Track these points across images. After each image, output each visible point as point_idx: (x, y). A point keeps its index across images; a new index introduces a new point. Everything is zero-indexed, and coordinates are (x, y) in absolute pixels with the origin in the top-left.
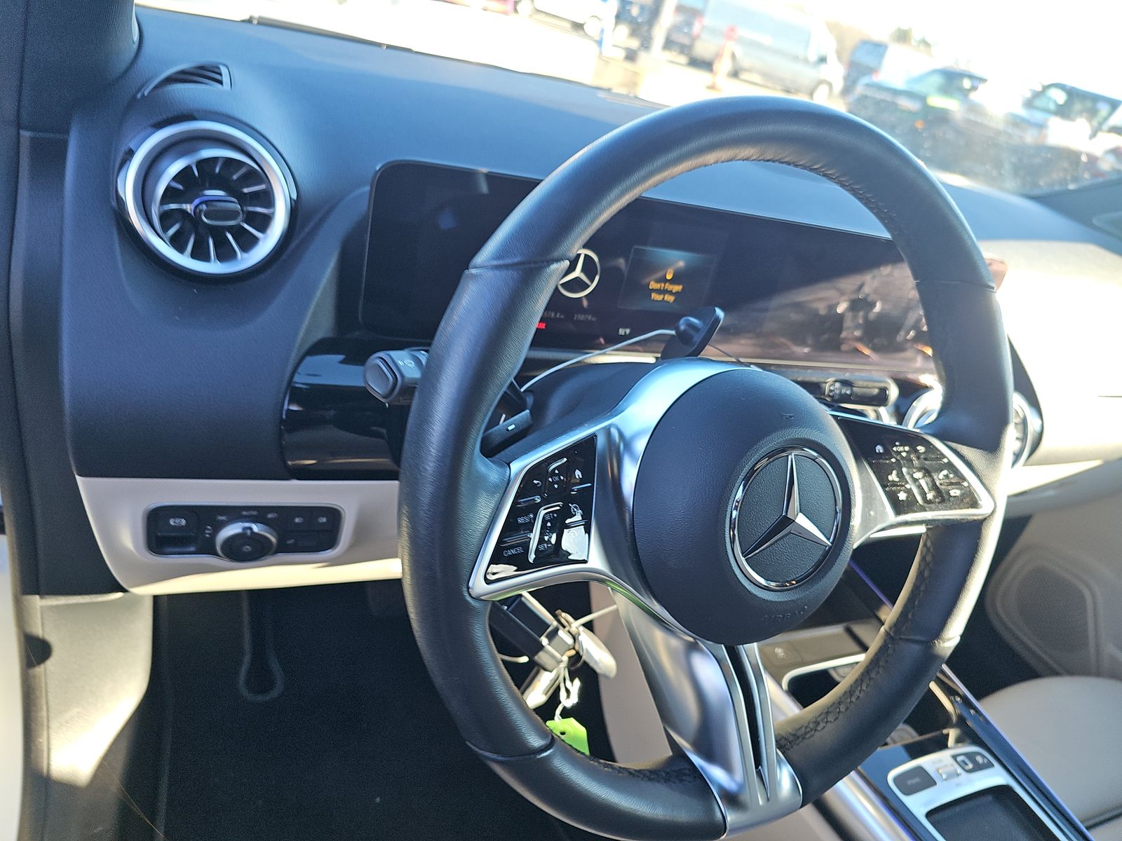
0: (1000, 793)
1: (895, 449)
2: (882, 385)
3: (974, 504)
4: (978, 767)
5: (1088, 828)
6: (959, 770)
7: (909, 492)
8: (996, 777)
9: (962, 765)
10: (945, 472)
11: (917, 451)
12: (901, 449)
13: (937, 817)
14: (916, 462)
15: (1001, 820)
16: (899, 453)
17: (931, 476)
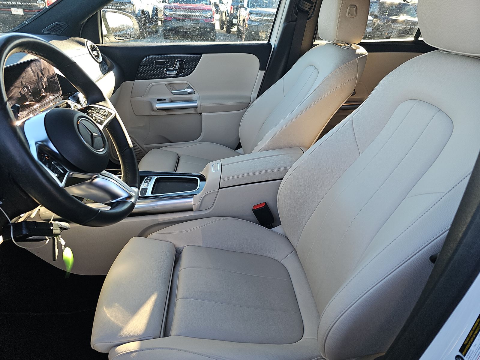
0: (157, 180)
1: (88, 112)
2: (65, 102)
3: (111, 114)
4: (150, 180)
5: (176, 172)
6: (148, 183)
7: (99, 119)
8: (154, 179)
9: (147, 182)
10: (101, 111)
11: (92, 110)
12: (89, 111)
13: (154, 192)
14: (95, 112)
15: (162, 184)
16: (90, 112)
17: (100, 113)
